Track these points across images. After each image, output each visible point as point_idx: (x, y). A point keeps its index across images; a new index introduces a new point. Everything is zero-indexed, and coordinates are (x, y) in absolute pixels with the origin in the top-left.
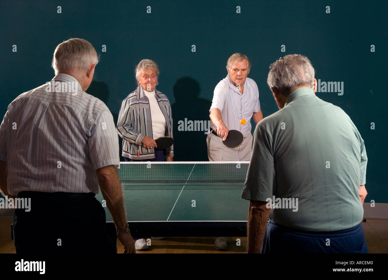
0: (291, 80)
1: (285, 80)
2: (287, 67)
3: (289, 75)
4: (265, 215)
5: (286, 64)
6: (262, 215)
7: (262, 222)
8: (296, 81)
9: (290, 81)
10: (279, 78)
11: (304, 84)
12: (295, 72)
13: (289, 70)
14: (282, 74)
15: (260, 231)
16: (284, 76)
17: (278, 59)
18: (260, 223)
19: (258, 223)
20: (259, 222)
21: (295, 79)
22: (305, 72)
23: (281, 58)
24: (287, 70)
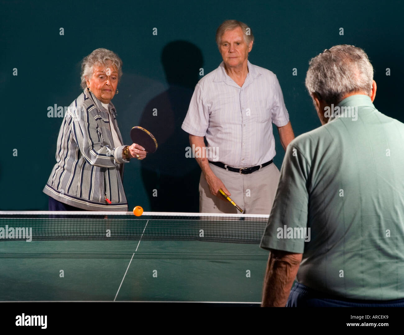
0: (340, 83)
1: (332, 83)
2: (335, 65)
3: (338, 76)
4: (291, 271)
5: (334, 61)
6: (288, 271)
7: (286, 282)
8: (348, 85)
9: (339, 85)
10: (324, 81)
11: (358, 90)
12: (346, 73)
13: (338, 69)
14: (327, 74)
15: (282, 294)
16: (331, 78)
17: (322, 52)
18: (283, 283)
19: (281, 282)
20: (282, 280)
21: (346, 82)
22: (361, 72)
23: (326, 50)
24: (335, 68)
